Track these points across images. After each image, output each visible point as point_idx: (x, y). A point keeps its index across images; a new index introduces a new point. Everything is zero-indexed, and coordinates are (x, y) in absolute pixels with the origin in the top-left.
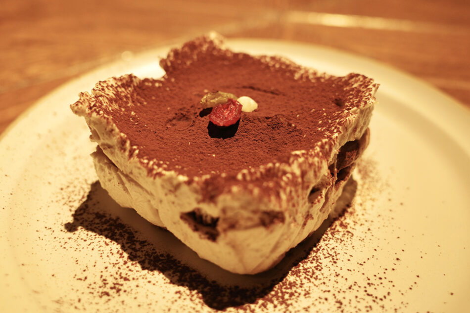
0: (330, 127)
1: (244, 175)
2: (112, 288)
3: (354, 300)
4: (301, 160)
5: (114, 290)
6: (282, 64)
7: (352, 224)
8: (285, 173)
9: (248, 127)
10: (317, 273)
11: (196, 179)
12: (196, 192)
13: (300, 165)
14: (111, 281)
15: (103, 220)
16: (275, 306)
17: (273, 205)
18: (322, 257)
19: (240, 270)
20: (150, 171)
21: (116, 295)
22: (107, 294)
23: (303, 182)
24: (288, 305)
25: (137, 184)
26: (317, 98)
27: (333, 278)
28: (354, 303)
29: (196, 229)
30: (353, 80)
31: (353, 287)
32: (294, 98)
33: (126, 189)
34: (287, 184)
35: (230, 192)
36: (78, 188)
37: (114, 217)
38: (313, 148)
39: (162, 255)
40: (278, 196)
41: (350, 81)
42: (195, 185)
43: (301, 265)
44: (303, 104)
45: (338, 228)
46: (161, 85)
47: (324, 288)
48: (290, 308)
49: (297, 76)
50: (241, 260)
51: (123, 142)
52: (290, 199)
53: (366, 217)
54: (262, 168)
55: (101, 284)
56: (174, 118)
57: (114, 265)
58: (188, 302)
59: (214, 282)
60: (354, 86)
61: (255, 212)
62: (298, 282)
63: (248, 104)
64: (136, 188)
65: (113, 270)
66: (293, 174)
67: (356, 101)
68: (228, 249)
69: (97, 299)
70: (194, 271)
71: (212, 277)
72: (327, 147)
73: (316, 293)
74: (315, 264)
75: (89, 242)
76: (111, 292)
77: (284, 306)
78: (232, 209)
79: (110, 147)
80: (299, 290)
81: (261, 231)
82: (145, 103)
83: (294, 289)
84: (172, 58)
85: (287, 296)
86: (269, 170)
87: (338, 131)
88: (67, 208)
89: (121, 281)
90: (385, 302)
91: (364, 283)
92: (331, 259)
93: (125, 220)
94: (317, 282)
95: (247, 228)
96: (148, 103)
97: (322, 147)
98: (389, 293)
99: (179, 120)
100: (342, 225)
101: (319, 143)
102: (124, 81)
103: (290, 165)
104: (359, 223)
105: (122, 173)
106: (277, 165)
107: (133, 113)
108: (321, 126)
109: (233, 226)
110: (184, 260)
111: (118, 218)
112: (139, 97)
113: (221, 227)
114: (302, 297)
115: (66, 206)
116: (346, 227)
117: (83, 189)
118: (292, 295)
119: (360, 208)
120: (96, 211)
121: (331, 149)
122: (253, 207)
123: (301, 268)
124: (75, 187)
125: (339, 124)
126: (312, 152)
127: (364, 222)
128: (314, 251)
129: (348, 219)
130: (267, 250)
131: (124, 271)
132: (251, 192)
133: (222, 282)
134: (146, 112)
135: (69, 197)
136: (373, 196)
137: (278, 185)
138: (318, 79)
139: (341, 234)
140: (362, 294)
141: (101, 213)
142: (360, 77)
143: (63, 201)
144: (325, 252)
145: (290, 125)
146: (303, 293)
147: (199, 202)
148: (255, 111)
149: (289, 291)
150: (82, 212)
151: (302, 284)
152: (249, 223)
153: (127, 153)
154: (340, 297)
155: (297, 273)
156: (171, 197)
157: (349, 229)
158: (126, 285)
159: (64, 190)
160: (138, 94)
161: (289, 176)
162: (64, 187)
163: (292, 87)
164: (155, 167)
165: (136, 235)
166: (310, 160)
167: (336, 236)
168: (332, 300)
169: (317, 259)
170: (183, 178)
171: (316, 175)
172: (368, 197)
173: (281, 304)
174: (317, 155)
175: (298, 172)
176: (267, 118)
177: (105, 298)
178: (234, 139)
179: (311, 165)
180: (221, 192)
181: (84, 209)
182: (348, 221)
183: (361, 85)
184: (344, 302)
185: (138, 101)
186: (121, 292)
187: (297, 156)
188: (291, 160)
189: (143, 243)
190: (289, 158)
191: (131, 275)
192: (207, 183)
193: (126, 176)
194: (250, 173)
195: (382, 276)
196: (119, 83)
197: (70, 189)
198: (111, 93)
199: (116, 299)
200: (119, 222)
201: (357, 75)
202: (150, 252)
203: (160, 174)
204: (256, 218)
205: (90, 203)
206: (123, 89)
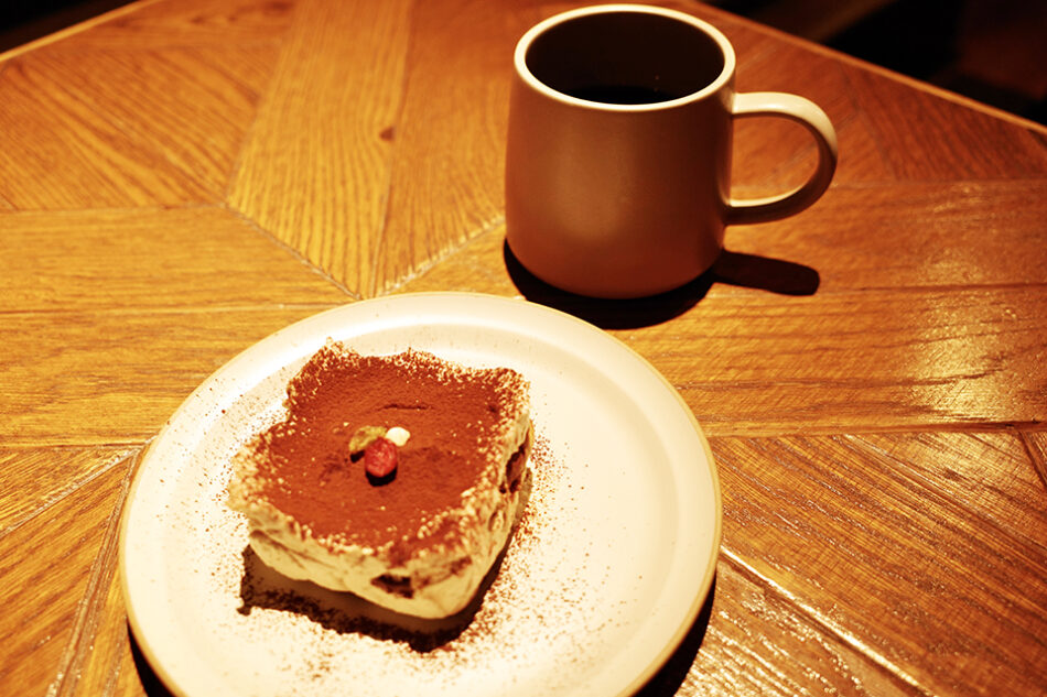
0: (491, 447)
1: (424, 533)
2: (321, 668)
3: (553, 610)
4: (473, 499)
5: (324, 670)
6: (419, 363)
7: (536, 527)
8: (461, 518)
9: (407, 464)
10: (513, 592)
11: (380, 549)
12: (384, 560)
13: (473, 505)
14: (316, 663)
15: (278, 598)
16: (482, 639)
17: (459, 554)
18: (514, 574)
19: (441, 615)
20: (331, 550)
21: (327, 674)
22: (318, 676)
23: (480, 518)
24: (493, 634)
25: (314, 560)
26: (469, 408)
27: (530, 593)
28: (554, 613)
29: (390, 591)
30: (502, 377)
31: (551, 597)
32: (445, 411)
33: (301, 566)
34: (466, 528)
35: (417, 557)
36: (230, 567)
37: (288, 592)
38: (480, 480)
39: (356, 619)
40: (460, 543)
41: (500, 379)
42: (381, 556)
43: (496, 588)
44: (455, 417)
45: (524, 536)
46: (294, 431)
47: (523, 606)
48: (497, 636)
49: (440, 377)
50: (440, 607)
51: (291, 525)
52: (472, 539)
53: (550, 514)
54: (438, 518)
55: (308, 667)
56: (325, 472)
57: (312, 644)
58: (400, 660)
59: (418, 632)
60: (504, 387)
61: (444, 566)
62: (498, 608)
63: (398, 436)
64: (314, 564)
65: (313, 650)
66: (469, 517)
67: (510, 407)
68: (427, 602)
69: (312, 684)
70: (393, 626)
71: (413, 628)
72: (493, 474)
73: (517, 614)
74: (509, 584)
75: (274, 627)
76: (322, 672)
77: (490, 635)
78: (423, 570)
79: (276, 532)
80: (501, 616)
81: (454, 578)
82: (286, 461)
83: (495, 616)
84: (294, 394)
85: (490, 626)
86: (445, 520)
87: (500, 452)
88: (230, 595)
89: (327, 659)
90: (582, 604)
91: (560, 591)
92: (523, 573)
93: (301, 592)
94: (515, 603)
95: (440, 581)
96: (290, 460)
97: (489, 476)
98: (584, 594)
99: (330, 472)
100: (526, 532)
101: (485, 473)
102: (257, 445)
103: (463, 508)
104: (543, 524)
105: (295, 552)
106: (452, 512)
107: (281, 481)
108: (482, 445)
109: (426, 582)
110: (379, 618)
111: (292, 592)
112: (277, 456)
113: (414, 585)
114: (505, 622)
115: (228, 594)
116: (531, 533)
117: (237, 567)
118: (494, 622)
119: (541, 505)
120: (265, 590)
121: (497, 474)
122: (441, 563)
123: (497, 592)
124: (226, 567)
125: (500, 442)
126: (481, 487)
127: (547, 521)
128: (505, 570)
129: (532, 523)
130: (462, 591)
131: (325, 649)
132: (437, 551)
133: (425, 630)
134: (292, 473)
135: (227, 582)
136: (552, 487)
137: (458, 533)
138: (464, 377)
139: (527, 542)
140: (560, 602)
141: (271, 590)
142: (509, 373)
143: (223, 589)
144: (516, 567)
145: (450, 453)
146: (505, 617)
147: (389, 568)
148: (409, 440)
149: (491, 619)
150: (250, 595)
151: (502, 609)
152: (441, 577)
153: (299, 535)
154: (540, 612)
155: (493, 599)
156: (358, 568)
157: (534, 534)
158: (333, 662)
159: (217, 574)
160: (276, 453)
161: (466, 519)
162: (215, 571)
163: (440, 396)
164: (335, 544)
165: (321, 605)
166: (481, 496)
167: (523, 545)
168: (533, 617)
169: (509, 578)
170: (368, 551)
171: (489, 506)
172: (548, 489)
173: (487, 634)
174: (486, 488)
175: (472, 512)
176: (425, 449)
177: (318, 680)
178: (396, 482)
179: (483, 501)
180: (409, 558)
181: (251, 592)
182: (531, 525)
183: (511, 385)
184: (545, 615)
185: (278, 460)
186: (331, 670)
187: (468, 497)
188: (464, 502)
189: (331, 612)
190: (460, 501)
191: (333, 650)
192: (392, 550)
193: (301, 554)
194: (430, 528)
195: (575, 577)
196: (254, 450)
197: (223, 571)
198: (252, 468)
199: (329, 678)
200: (295, 595)
201: (506, 371)
202: (343, 619)
203: (342, 552)
204: (447, 571)
205: (253, 582)
206: (260, 455)
